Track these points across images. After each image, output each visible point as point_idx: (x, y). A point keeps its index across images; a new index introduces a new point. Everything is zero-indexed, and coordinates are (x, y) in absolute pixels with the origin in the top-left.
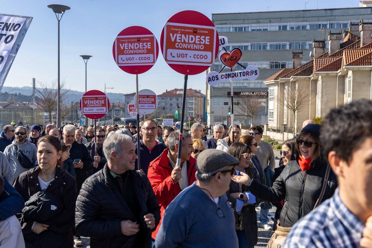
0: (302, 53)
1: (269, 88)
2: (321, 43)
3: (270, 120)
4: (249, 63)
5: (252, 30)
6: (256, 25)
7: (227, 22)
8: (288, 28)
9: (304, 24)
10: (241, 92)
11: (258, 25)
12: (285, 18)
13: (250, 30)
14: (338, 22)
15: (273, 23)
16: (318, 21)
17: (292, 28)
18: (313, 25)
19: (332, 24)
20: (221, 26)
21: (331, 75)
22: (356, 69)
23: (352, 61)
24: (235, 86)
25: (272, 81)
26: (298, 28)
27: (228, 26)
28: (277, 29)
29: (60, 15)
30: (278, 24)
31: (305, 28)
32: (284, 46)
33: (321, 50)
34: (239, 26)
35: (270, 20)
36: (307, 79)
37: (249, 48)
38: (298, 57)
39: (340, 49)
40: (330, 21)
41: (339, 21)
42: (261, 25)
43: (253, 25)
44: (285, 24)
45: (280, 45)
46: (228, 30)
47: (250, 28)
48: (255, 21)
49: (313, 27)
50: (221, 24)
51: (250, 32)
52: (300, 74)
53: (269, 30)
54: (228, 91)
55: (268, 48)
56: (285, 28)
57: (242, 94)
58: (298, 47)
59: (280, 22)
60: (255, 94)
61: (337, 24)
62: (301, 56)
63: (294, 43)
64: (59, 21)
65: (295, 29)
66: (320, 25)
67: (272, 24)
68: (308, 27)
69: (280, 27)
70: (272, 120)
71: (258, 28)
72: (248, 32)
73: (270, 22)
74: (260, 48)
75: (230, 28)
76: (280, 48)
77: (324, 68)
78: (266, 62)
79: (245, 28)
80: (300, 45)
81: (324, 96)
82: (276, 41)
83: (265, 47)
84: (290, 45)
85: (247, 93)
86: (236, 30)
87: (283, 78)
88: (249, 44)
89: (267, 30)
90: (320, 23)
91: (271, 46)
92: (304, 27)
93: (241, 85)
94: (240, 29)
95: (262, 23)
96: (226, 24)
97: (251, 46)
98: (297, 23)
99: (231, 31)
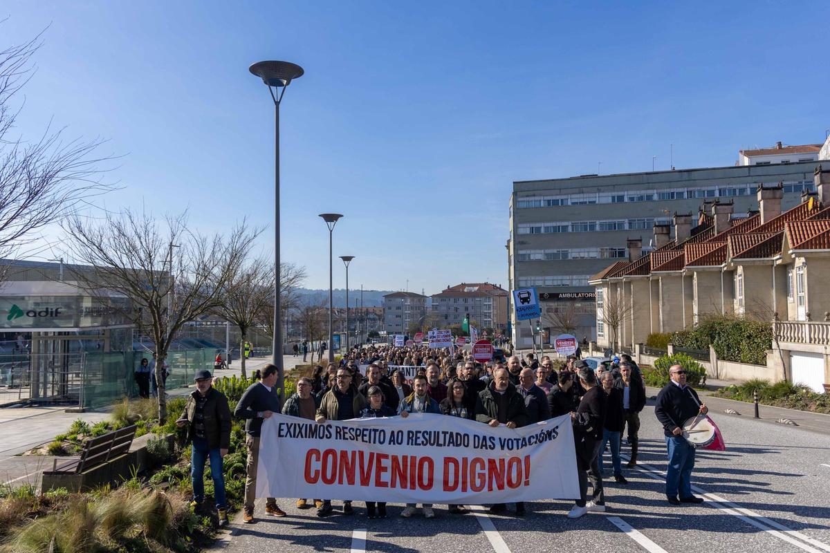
0: (641, 240)
1: (597, 291)
2: (664, 228)
3: (600, 335)
4: (570, 251)
5: (573, 203)
6: (578, 196)
7: (536, 192)
8: (626, 199)
9: (650, 192)
10: (559, 294)
11: (582, 195)
12: (620, 185)
13: (569, 203)
14: (699, 188)
15: (603, 192)
16: (670, 188)
17: (632, 199)
18: (663, 194)
19: (691, 192)
20: (528, 199)
21: (673, 275)
22: (700, 270)
23: (695, 259)
24: (551, 284)
25: (599, 281)
26: (641, 198)
27: (537, 198)
28: (610, 200)
29: (333, 223)
30: (610, 194)
31: (652, 198)
32: (621, 225)
33: (664, 238)
34: (554, 198)
35: (599, 188)
36: (645, 279)
37: (570, 229)
38: (636, 246)
39: (692, 235)
40: (688, 187)
41: (701, 187)
42: (585, 195)
43: (573, 196)
44: (620, 194)
45: (615, 224)
46: (538, 204)
47: (569, 200)
48: (577, 190)
49: (663, 198)
50: (527, 196)
51: (569, 206)
52: (635, 273)
53: (597, 202)
54: (541, 293)
55: (598, 228)
56: (621, 198)
57: (560, 296)
58: (642, 225)
59: (614, 191)
60: (580, 295)
61: (699, 191)
62: (639, 244)
63: (635, 220)
64: (331, 231)
65: (635, 200)
66: (673, 193)
67: (601, 194)
68: (655, 197)
69: (613, 198)
70: (602, 336)
71: (581, 200)
72: (568, 206)
73: (599, 191)
74: (586, 229)
75: (540, 201)
76: (615, 229)
77: (663, 266)
78: (595, 249)
79: (562, 200)
80: (644, 223)
81: (666, 304)
82: (609, 218)
83: (592, 226)
84: (630, 224)
85: (569, 295)
86: (549, 204)
87: (613, 278)
88: (569, 223)
89: (595, 202)
90: (672, 191)
91: (601, 225)
92: (649, 198)
93: (559, 283)
94: (556, 202)
95: (588, 193)
96: (534, 196)
97: (573, 226)
98: (638, 192)
99: (542, 205)
